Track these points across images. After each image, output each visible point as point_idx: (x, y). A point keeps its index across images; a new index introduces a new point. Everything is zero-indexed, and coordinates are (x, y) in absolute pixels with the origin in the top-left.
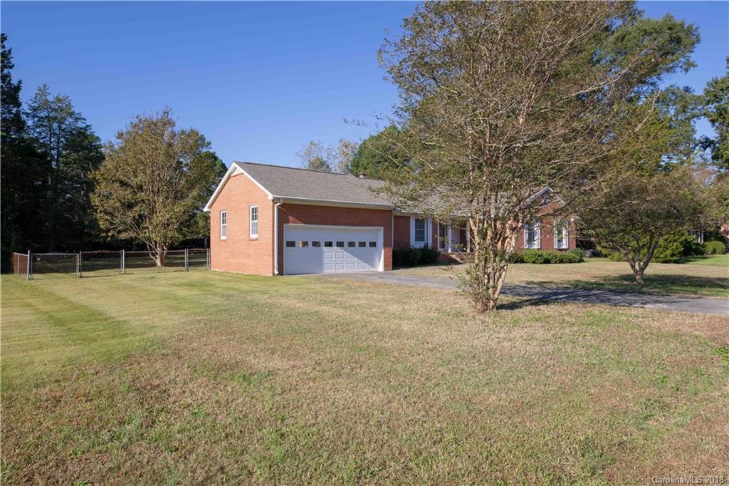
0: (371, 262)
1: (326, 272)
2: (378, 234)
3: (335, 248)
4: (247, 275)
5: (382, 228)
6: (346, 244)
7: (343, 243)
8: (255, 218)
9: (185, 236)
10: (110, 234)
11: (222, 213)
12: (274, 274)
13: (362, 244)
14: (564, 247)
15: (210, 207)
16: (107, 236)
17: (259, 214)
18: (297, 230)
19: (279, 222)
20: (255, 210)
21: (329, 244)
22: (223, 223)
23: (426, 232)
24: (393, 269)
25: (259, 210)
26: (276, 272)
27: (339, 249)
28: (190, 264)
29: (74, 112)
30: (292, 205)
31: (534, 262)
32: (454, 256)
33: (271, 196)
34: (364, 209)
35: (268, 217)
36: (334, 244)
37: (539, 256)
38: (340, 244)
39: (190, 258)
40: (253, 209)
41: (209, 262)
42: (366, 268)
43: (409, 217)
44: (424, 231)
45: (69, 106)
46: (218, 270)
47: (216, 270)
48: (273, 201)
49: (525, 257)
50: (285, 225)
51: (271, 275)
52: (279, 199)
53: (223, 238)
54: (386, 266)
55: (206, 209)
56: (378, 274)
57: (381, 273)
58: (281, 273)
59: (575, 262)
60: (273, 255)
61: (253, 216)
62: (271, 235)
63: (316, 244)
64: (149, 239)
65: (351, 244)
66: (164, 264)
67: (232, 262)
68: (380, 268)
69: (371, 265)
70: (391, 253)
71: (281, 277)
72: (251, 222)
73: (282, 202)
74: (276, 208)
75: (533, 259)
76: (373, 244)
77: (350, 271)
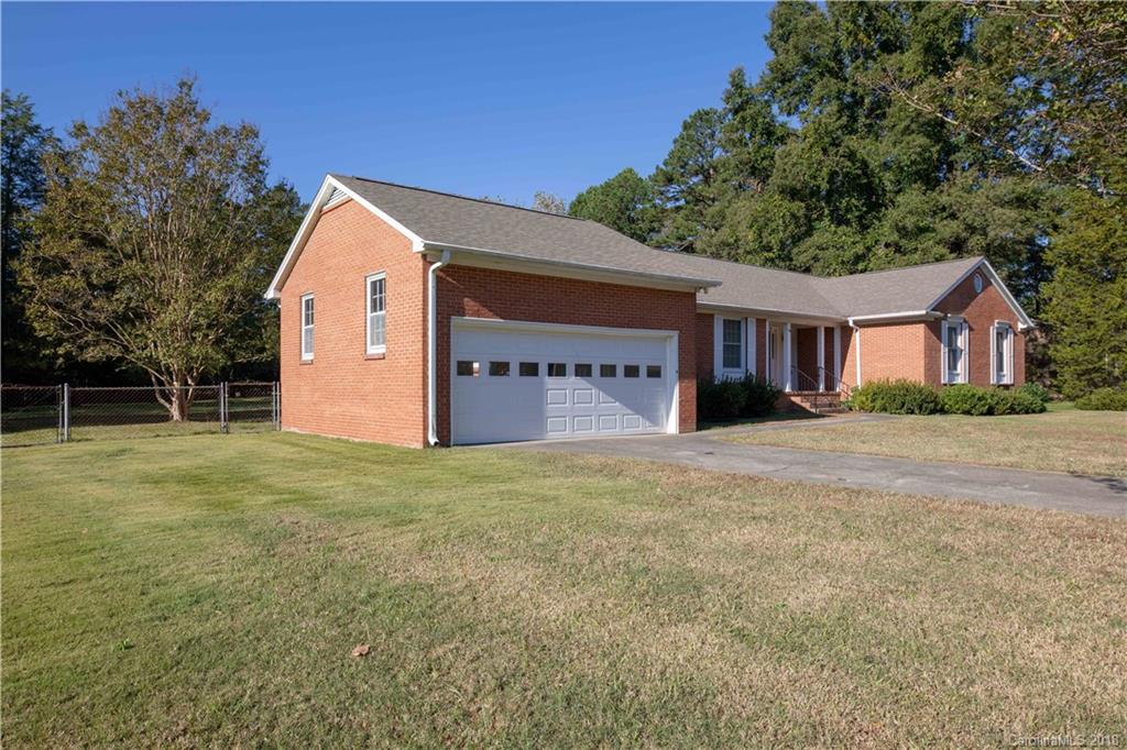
0: (650, 413)
1: (553, 436)
2: (665, 348)
3: (571, 380)
4: (359, 444)
5: (675, 334)
6: (596, 371)
7: (589, 367)
8: (378, 305)
9: (232, 357)
10: (61, 351)
11: (304, 299)
12: (426, 443)
13: (631, 371)
14: (1007, 380)
15: (280, 288)
16: (56, 356)
17: (389, 294)
18: (483, 334)
19: (438, 313)
20: (378, 287)
21: (557, 370)
22: (307, 323)
23: (743, 348)
24: (699, 428)
25: (389, 285)
26: (432, 440)
27: (581, 382)
28: (233, 417)
29: (38, 127)
30: (470, 269)
31: (968, 413)
32: (797, 400)
33: (418, 244)
34: (639, 288)
35: (412, 298)
36: (570, 369)
37: (979, 399)
38: (583, 371)
39: (231, 404)
40: (374, 283)
41: (279, 413)
42: (636, 427)
43: (712, 316)
44: (739, 346)
45: (28, 114)
46: (296, 430)
47: (292, 429)
48: (424, 256)
49: (949, 403)
50: (455, 320)
51: (419, 446)
52: (441, 250)
53: (307, 357)
54: (682, 421)
55: (270, 294)
56: (668, 442)
57: (672, 436)
58: (444, 441)
59: (1034, 412)
60: (425, 396)
61: (374, 301)
62: (420, 345)
63: (530, 369)
64: (154, 362)
65: (609, 371)
66: (188, 416)
67: (327, 414)
68: (671, 425)
69: (649, 419)
70: (694, 392)
71: (444, 451)
72: (369, 314)
73: (447, 259)
74: (430, 276)
75: (967, 407)
76: (654, 372)
77: (605, 434)
